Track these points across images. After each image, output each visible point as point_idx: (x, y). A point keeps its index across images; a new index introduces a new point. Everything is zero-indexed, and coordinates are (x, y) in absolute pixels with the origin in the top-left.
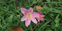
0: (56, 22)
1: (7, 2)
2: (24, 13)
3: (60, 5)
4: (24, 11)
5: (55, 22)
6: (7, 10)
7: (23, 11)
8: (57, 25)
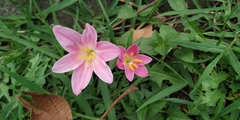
0: (206, 86)
1: (33, 15)
2: (68, 47)
3: (229, 24)
4: (67, 37)
5: (201, 85)
6: (31, 41)
7: (64, 39)
8: (208, 100)
